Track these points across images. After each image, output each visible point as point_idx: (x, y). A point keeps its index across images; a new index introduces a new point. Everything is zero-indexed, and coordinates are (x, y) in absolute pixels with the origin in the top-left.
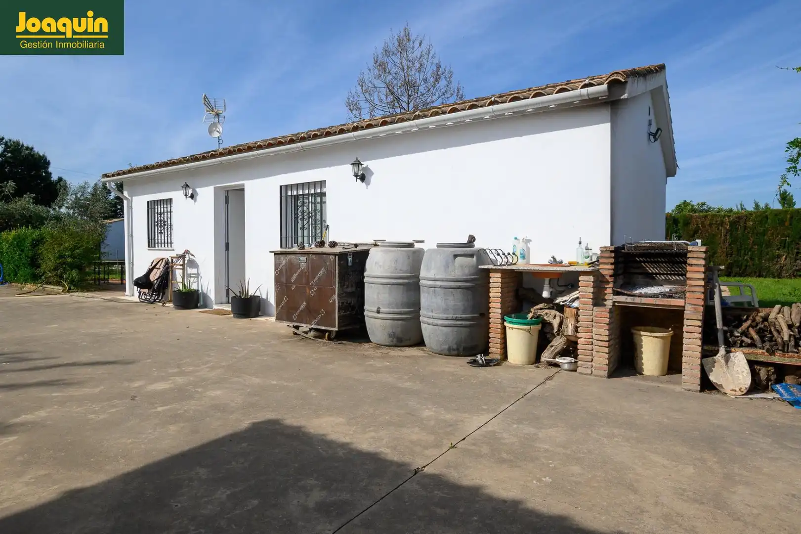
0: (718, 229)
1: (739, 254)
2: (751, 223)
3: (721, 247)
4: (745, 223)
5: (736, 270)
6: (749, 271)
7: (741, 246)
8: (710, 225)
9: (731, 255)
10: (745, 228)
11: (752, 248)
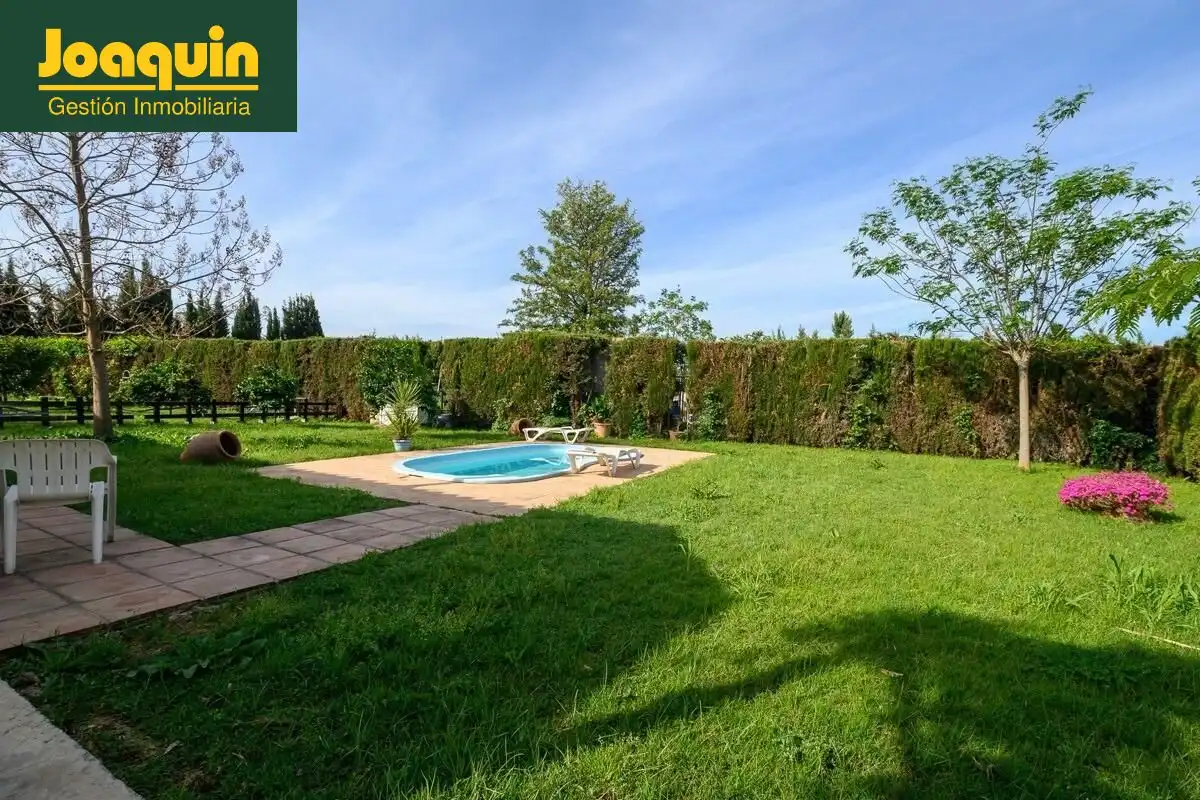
0: (737, 366)
1: (763, 407)
2: (783, 359)
3: (739, 395)
4: (775, 359)
5: (758, 432)
6: (776, 433)
7: (767, 396)
8: (727, 358)
9: (754, 408)
10: (774, 366)
11: (782, 398)
